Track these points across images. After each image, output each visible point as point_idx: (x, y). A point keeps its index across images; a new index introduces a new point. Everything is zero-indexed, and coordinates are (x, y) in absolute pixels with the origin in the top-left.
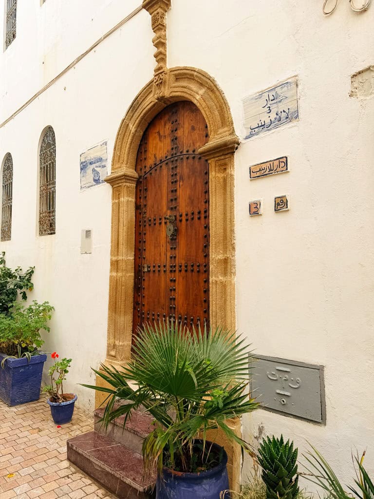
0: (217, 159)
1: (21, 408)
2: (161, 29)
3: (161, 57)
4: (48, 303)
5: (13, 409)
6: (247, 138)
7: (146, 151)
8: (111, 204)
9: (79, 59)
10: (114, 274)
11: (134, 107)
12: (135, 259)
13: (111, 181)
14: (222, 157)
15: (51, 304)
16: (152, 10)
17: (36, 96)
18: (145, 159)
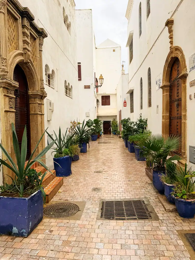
0: (183, 79)
1: (140, 162)
2: (171, 32)
3: (171, 43)
4: (149, 130)
5: (139, 162)
6: (190, 72)
7: (172, 75)
8: (162, 96)
9: (155, 42)
10: (163, 120)
11: (167, 61)
12: (169, 115)
13: (162, 88)
14: (184, 79)
15: (150, 131)
16: (168, 26)
17: (147, 56)
18: (172, 78)
